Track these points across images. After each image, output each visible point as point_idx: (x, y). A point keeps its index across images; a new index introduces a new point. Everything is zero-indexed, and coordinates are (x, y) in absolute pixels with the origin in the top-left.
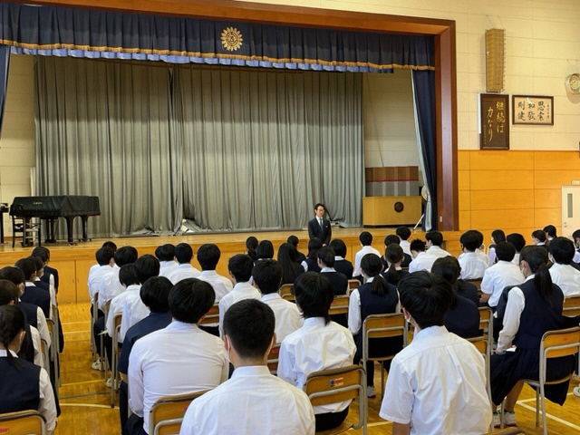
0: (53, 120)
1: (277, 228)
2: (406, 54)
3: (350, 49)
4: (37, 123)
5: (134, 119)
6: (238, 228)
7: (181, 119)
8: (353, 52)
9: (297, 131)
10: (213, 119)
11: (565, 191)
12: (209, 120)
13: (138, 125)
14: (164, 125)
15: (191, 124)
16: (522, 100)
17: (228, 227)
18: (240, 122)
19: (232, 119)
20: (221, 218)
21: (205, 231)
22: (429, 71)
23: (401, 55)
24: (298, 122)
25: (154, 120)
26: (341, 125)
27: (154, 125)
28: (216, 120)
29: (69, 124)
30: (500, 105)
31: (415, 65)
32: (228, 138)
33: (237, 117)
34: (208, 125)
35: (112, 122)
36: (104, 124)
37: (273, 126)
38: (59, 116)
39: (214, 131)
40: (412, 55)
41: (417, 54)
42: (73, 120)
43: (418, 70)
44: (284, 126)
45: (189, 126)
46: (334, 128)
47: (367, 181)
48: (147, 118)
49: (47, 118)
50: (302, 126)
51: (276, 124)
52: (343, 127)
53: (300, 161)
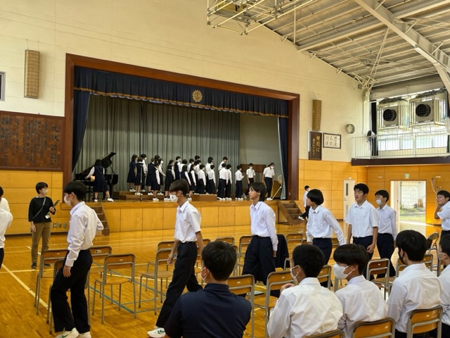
8: (253, 107)
9: (207, 142)
11: (345, 182)
12: (161, 133)
14: (137, 135)
15: (151, 134)
16: (327, 135)
18: (177, 135)
19: (173, 133)
22: (286, 118)
23: (274, 110)
24: (207, 137)
25: (132, 131)
27: (132, 134)
28: (164, 133)
30: (318, 138)
31: (280, 115)
33: (176, 132)
34: (161, 136)
35: (109, 131)
36: (104, 132)
39: (163, 139)
40: (279, 110)
43: (281, 118)
44: (200, 138)
46: (225, 141)
48: (129, 130)
51: (195, 138)
52: (230, 141)
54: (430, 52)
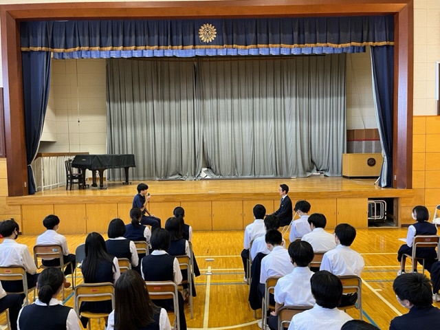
0: (118, 102)
1: (271, 176)
2: (365, 33)
3: (310, 33)
4: (107, 104)
5: (170, 100)
6: (242, 175)
7: (202, 97)
8: (313, 35)
9: (290, 103)
10: (225, 97)
12: (222, 98)
13: (173, 103)
14: (190, 103)
15: (209, 101)
17: (234, 175)
18: (245, 98)
19: (239, 96)
20: (230, 168)
21: (218, 177)
22: (388, 46)
23: (360, 34)
24: (291, 96)
25: (184, 99)
26: (327, 97)
27: (184, 103)
28: (227, 98)
29: (128, 104)
31: (374, 42)
32: (236, 111)
33: (243, 95)
34: (221, 102)
35: (155, 102)
36: (150, 104)
37: (270, 100)
38: (122, 100)
39: (226, 106)
40: (371, 33)
41: (376, 32)
42: (130, 102)
43: (377, 46)
44: (279, 99)
45: (208, 103)
46: (321, 100)
47: (348, 141)
48: (179, 98)
49: (114, 101)
50: (294, 99)
51: (272, 99)
52: (329, 99)
53: (291, 126)
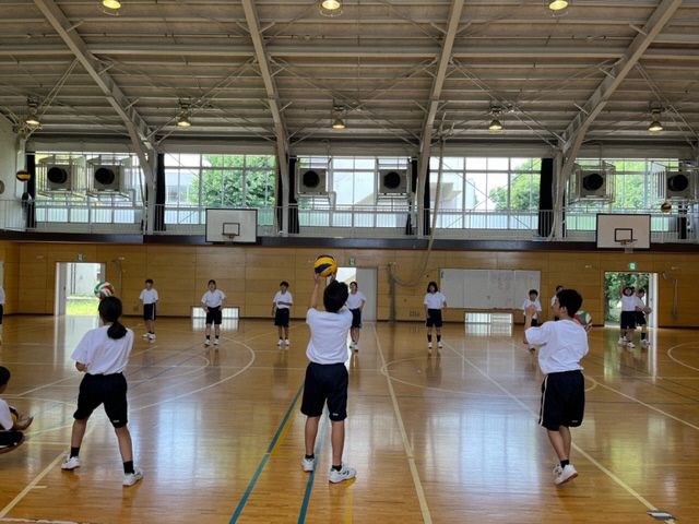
54: (123, 105)
